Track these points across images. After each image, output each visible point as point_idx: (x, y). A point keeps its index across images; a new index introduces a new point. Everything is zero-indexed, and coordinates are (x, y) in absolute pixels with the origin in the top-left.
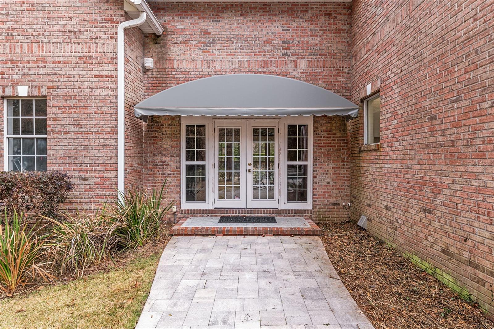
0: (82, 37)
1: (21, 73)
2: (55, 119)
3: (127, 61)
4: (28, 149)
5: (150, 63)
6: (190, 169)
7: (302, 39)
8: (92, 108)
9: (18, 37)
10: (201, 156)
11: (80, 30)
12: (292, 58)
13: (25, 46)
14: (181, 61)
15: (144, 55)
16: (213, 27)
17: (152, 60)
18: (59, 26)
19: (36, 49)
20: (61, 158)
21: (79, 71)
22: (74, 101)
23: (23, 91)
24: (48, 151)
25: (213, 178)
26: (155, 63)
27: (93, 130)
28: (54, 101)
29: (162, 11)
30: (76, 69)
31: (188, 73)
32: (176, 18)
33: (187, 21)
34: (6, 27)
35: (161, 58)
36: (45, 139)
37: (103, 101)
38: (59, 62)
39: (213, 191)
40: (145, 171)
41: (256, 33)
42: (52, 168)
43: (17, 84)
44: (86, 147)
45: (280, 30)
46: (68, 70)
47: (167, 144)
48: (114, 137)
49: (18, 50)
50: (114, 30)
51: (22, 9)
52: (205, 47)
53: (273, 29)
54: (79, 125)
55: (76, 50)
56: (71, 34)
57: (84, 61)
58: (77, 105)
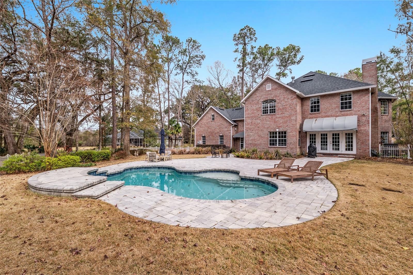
1: (221, 132)
2: (224, 138)
3: (232, 130)
4: (221, 142)
5: (236, 129)
6: (241, 144)
10: (243, 143)
14: (240, 128)
19: (222, 129)
21: (227, 132)
23: (221, 135)
24: (224, 142)
27: (228, 139)
28: (224, 136)
31: (241, 130)
32: (238, 122)
34: (219, 127)
35: (237, 128)
36: (223, 140)
37: (229, 136)
38: (225, 131)
40: (235, 144)
42: (224, 144)
44: (227, 141)
47: (238, 141)
48: (230, 140)
50: (230, 127)
51: (221, 125)
55: (226, 129)
56: (226, 127)
57: (227, 131)
58: (227, 136)
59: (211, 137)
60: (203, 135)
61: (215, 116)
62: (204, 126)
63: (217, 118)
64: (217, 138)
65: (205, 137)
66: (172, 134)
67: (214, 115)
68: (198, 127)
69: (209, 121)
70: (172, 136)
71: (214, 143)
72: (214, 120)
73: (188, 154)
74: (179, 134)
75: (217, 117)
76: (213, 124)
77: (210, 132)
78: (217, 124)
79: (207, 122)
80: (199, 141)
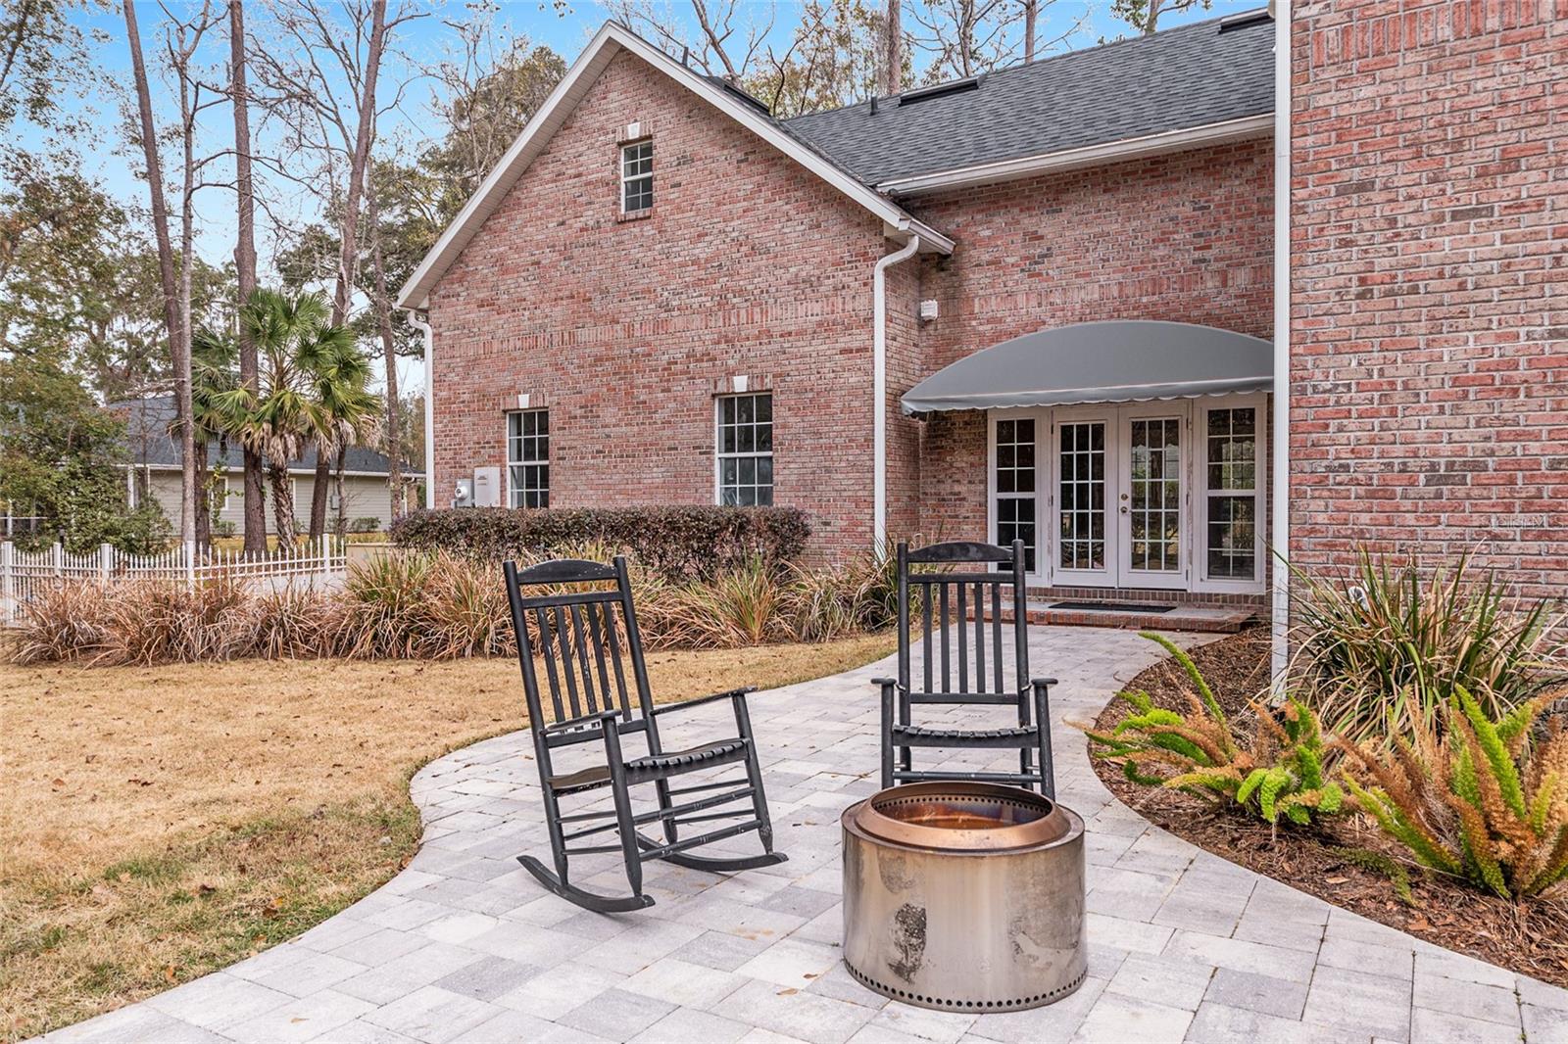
0: (822, 289)
1: (738, 356)
2: (784, 427)
3: (889, 319)
4: (746, 476)
5: (931, 309)
6: (1005, 509)
7: (1239, 223)
8: (837, 406)
9: (735, 300)
10: (1027, 482)
11: (819, 278)
12: (1214, 266)
13: (743, 312)
14: (986, 299)
15: (922, 296)
16: (1047, 225)
17: (934, 303)
18: (788, 276)
19: (757, 317)
20: (792, 489)
21: (819, 346)
22: (810, 395)
23: (740, 384)
24: (775, 478)
25: (1051, 526)
26: (941, 307)
27: (837, 440)
28: (783, 397)
29: (953, 208)
30: (814, 342)
31: (1000, 321)
32: (979, 217)
33: (999, 221)
34: (718, 286)
35: (953, 299)
36: (771, 458)
37: (853, 391)
38: (790, 334)
39: (1050, 551)
40: (923, 512)
41: (1135, 223)
42: (781, 502)
43: (733, 374)
44: (828, 470)
45: (1187, 210)
46: (803, 346)
47: (962, 459)
48: (869, 451)
49: (734, 321)
50: (868, 272)
51: (739, 255)
52: (1032, 266)
53: (1173, 211)
54: (818, 434)
55: (813, 311)
56: (806, 286)
57: (825, 327)
58: (815, 400)
59: (609, 414)
60: (524, 401)
61: (663, 153)
62: (528, 292)
64: (687, 432)
65: (544, 429)
66: (273, 422)
67: (648, 151)
69: (589, 217)
70: (276, 442)
71: (650, 491)
72: (648, 202)
73: (254, 647)
74: (347, 426)
75: (684, 160)
76: (636, 253)
77: (599, 360)
78: (685, 250)
79: (562, 233)
80: (479, 472)
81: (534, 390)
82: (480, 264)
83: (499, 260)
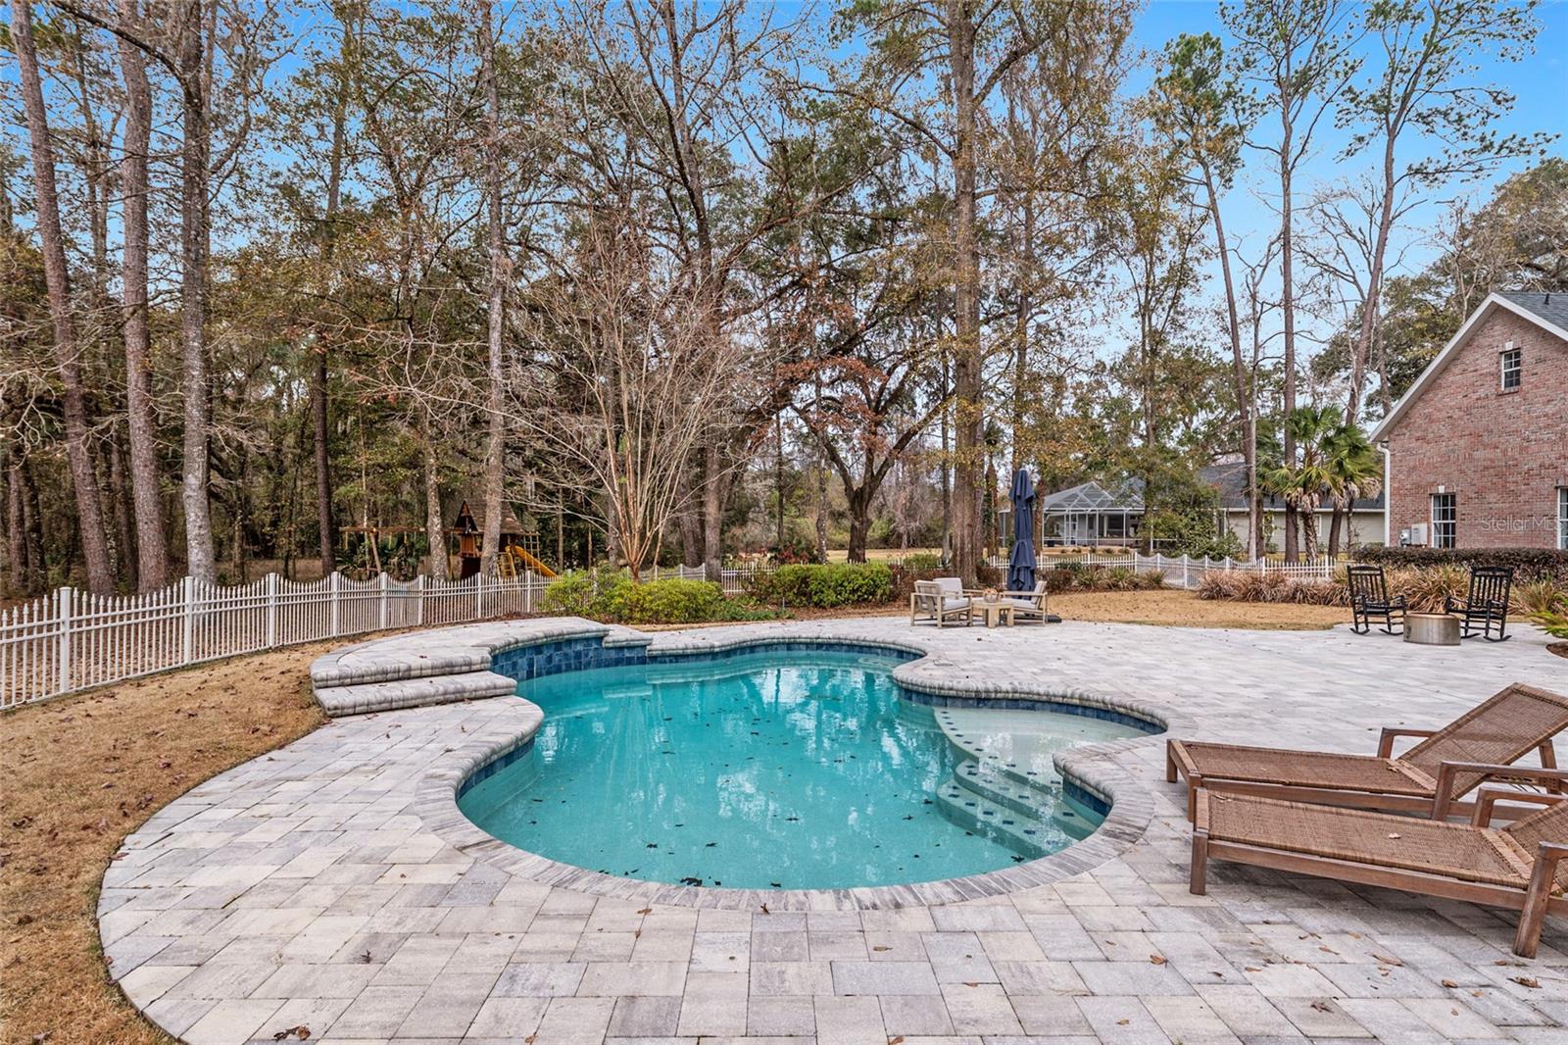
59: (1492, 497)
60: (1441, 490)
61: (1525, 357)
62: (1445, 432)
63: (1539, 369)
64: (1540, 506)
65: (1453, 504)
66: (1305, 486)
67: (1518, 355)
68: (1406, 440)
69: (1482, 392)
70: (1306, 498)
71: (1516, 539)
72: (1518, 383)
75: (1539, 361)
76: (1509, 411)
77: (1486, 468)
78: (1539, 409)
79: (1466, 401)
80: (1414, 526)
81: (1448, 482)
82: (1417, 418)
83: (1428, 417)
